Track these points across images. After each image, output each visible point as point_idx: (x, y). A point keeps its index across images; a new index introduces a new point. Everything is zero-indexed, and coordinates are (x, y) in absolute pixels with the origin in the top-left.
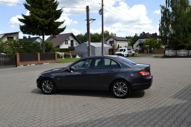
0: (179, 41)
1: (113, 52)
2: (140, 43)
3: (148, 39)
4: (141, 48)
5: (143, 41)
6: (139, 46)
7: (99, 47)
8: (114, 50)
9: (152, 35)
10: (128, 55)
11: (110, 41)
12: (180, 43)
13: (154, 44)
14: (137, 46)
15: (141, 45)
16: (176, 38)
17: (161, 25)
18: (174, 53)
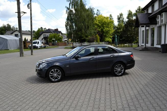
0: (82, 35)
1: (25, 44)
2: (44, 36)
3: (52, 34)
4: (45, 41)
5: (47, 35)
6: (44, 39)
7: (11, 40)
8: (26, 43)
9: (54, 31)
10: (41, 47)
11: (15, 34)
12: (83, 37)
13: (57, 38)
14: (42, 39)
15: (45, 38)
16: (80, 33)
17: (66, 23)
18: (80, 45)
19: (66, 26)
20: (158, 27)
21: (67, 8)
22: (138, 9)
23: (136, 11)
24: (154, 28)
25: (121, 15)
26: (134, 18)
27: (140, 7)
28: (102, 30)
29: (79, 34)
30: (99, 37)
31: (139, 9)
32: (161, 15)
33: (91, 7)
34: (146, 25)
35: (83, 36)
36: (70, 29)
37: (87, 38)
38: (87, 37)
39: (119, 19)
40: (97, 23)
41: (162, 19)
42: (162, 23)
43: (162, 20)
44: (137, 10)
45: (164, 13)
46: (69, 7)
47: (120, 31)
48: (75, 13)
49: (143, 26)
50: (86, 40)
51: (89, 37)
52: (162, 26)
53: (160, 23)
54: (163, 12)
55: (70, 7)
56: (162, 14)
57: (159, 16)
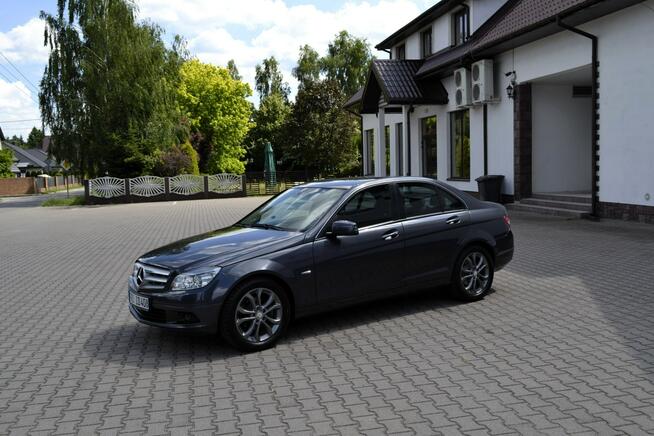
0: (127, 145)
12: (132, 155)
18: (119, 187)
19: (44, 101)
20: (451, 113)
21: (50, 20)
22: (336, 43)
23: (332, 51)
24: (435, 116)
25: (270, 64)
26: (323, 77)
27: (344, 34)
28: (205, 121)
29: (114, 141)
30: (195, 155)
31: (342, 43)
32: (469, 70)
33: (150, 24)
34: (408, 107)
35: (131, 147)
36: (65, 115)
37: (147, 158)
38: (146, 152)
39: (262, 78)
40: (183, 91)
41: (474, 83)
42: (476, 98)
43: (477, 87)
44: (333, 44)
45: (483, 61)
46: (55, 15)
47: (270, 126)
48: (88, 44)
49: (399, 111)
50: (142, 165)
51: (157, 151)
52: (468, 109)
53: (469, 99)
54: (479, 59)
55: (61, 15)
56: (473, 65)
57: (463, 72)
